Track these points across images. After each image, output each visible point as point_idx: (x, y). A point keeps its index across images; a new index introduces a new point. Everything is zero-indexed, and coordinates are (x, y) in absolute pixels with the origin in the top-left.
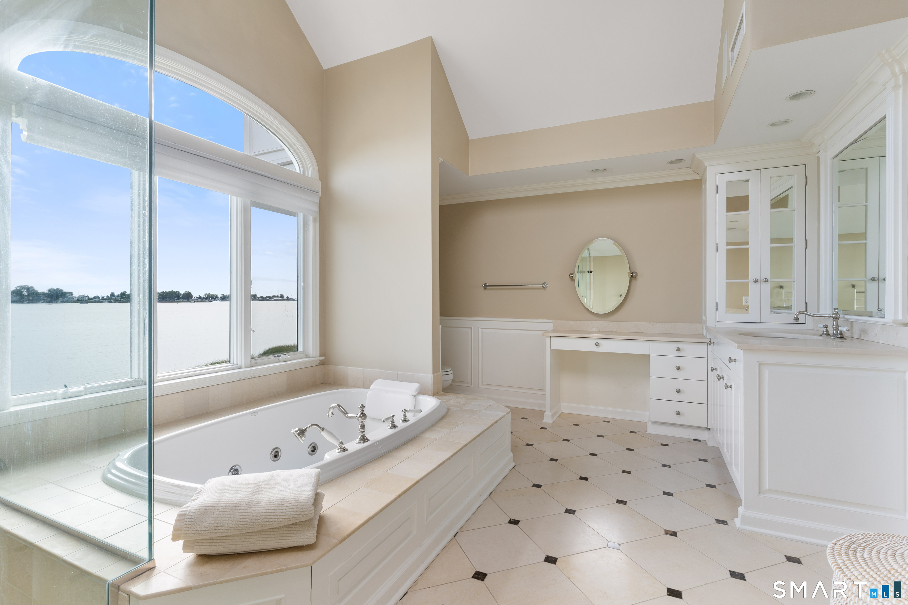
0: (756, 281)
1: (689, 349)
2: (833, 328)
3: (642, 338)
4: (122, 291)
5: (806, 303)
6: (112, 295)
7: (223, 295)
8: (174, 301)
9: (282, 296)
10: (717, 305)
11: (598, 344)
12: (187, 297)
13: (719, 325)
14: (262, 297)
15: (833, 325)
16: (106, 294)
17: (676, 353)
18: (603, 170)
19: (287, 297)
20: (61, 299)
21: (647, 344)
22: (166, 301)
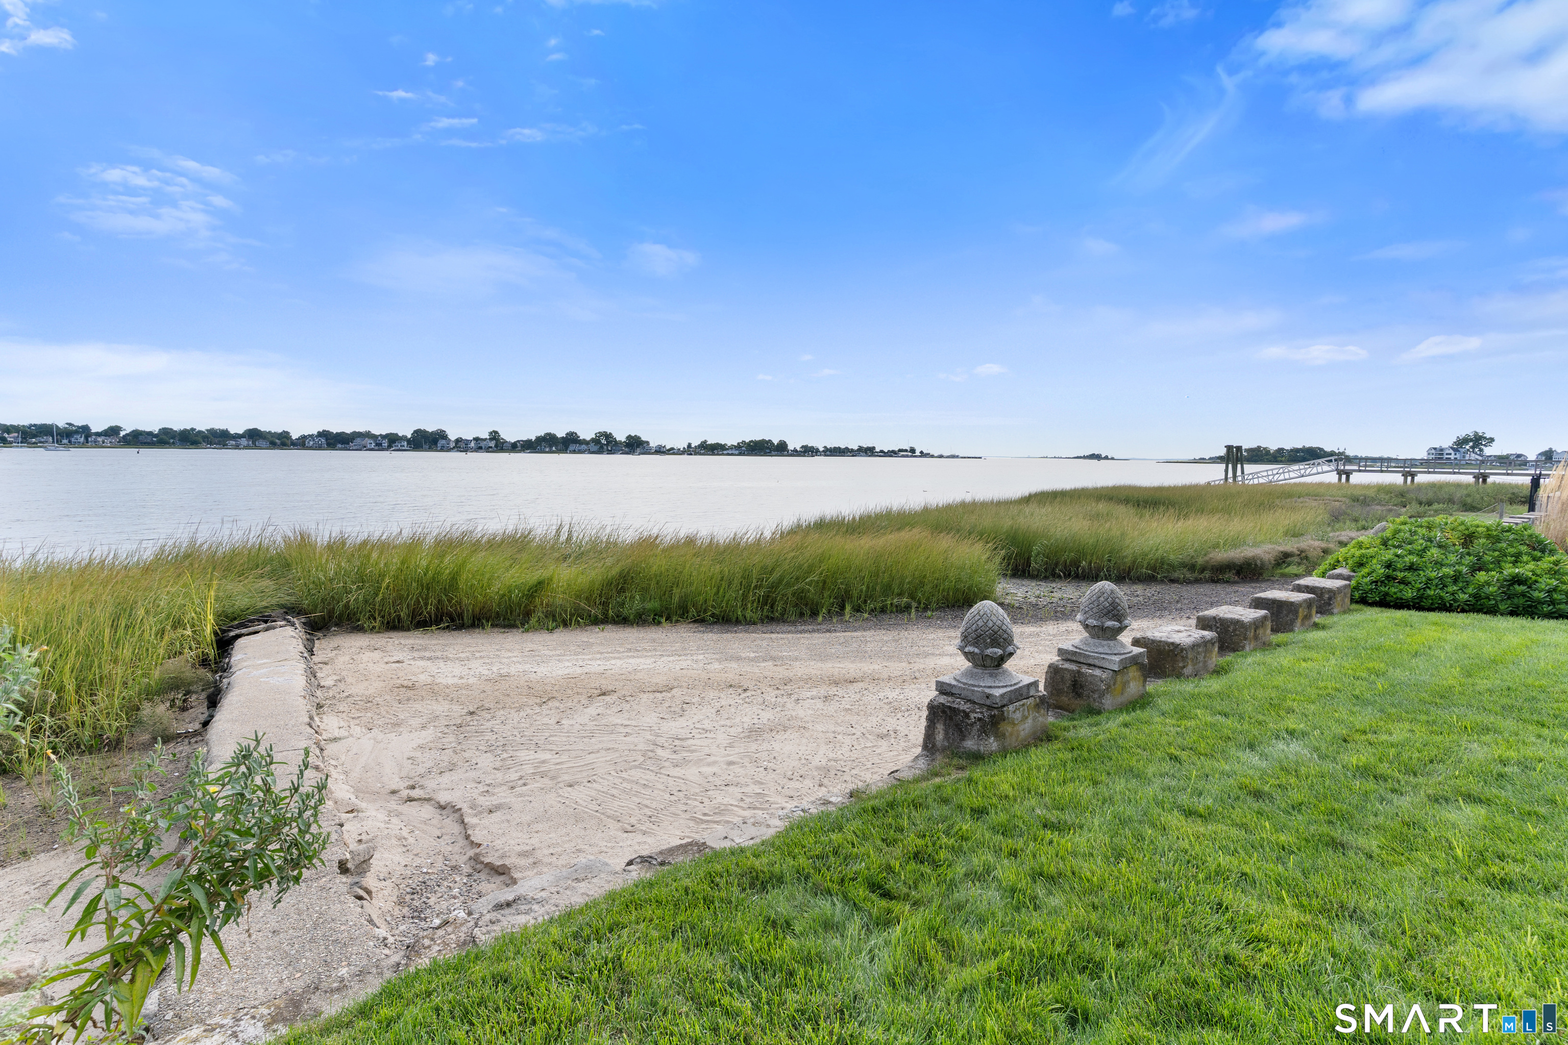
4: (703, 440)
6: (689, 446)
7: (825, 447)
8: (765, 454)
9: (913, 450)
12: (781, 449)
14: (882, 451)
16: (682, 445)
19: (921, 452)
20: (638, 450)
22: (756, 455)
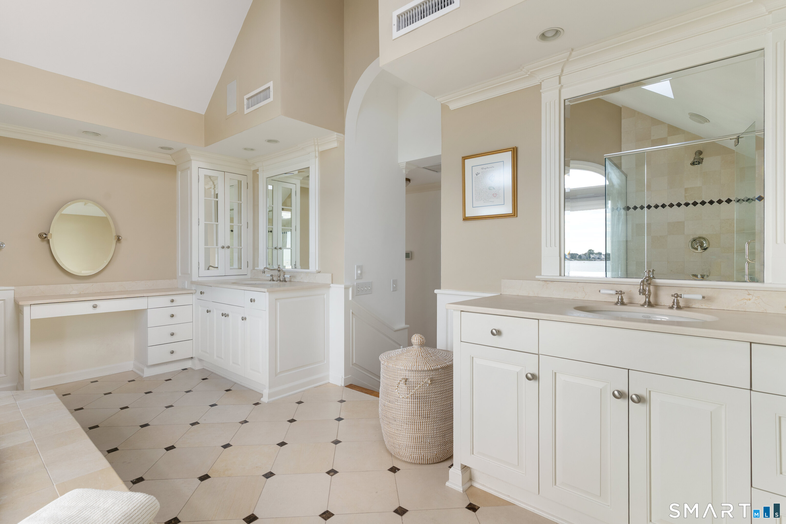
0: (223, 247)
1: (179, 300)
2: (278, 276)
3: (142, 295)
5: (248, 262)
10: (199, 264)
11: (96, 306)
13: (200, 279)
15: (278, 275)
17: (170, 304)
18: (97, 134)
21: (145, 299)
